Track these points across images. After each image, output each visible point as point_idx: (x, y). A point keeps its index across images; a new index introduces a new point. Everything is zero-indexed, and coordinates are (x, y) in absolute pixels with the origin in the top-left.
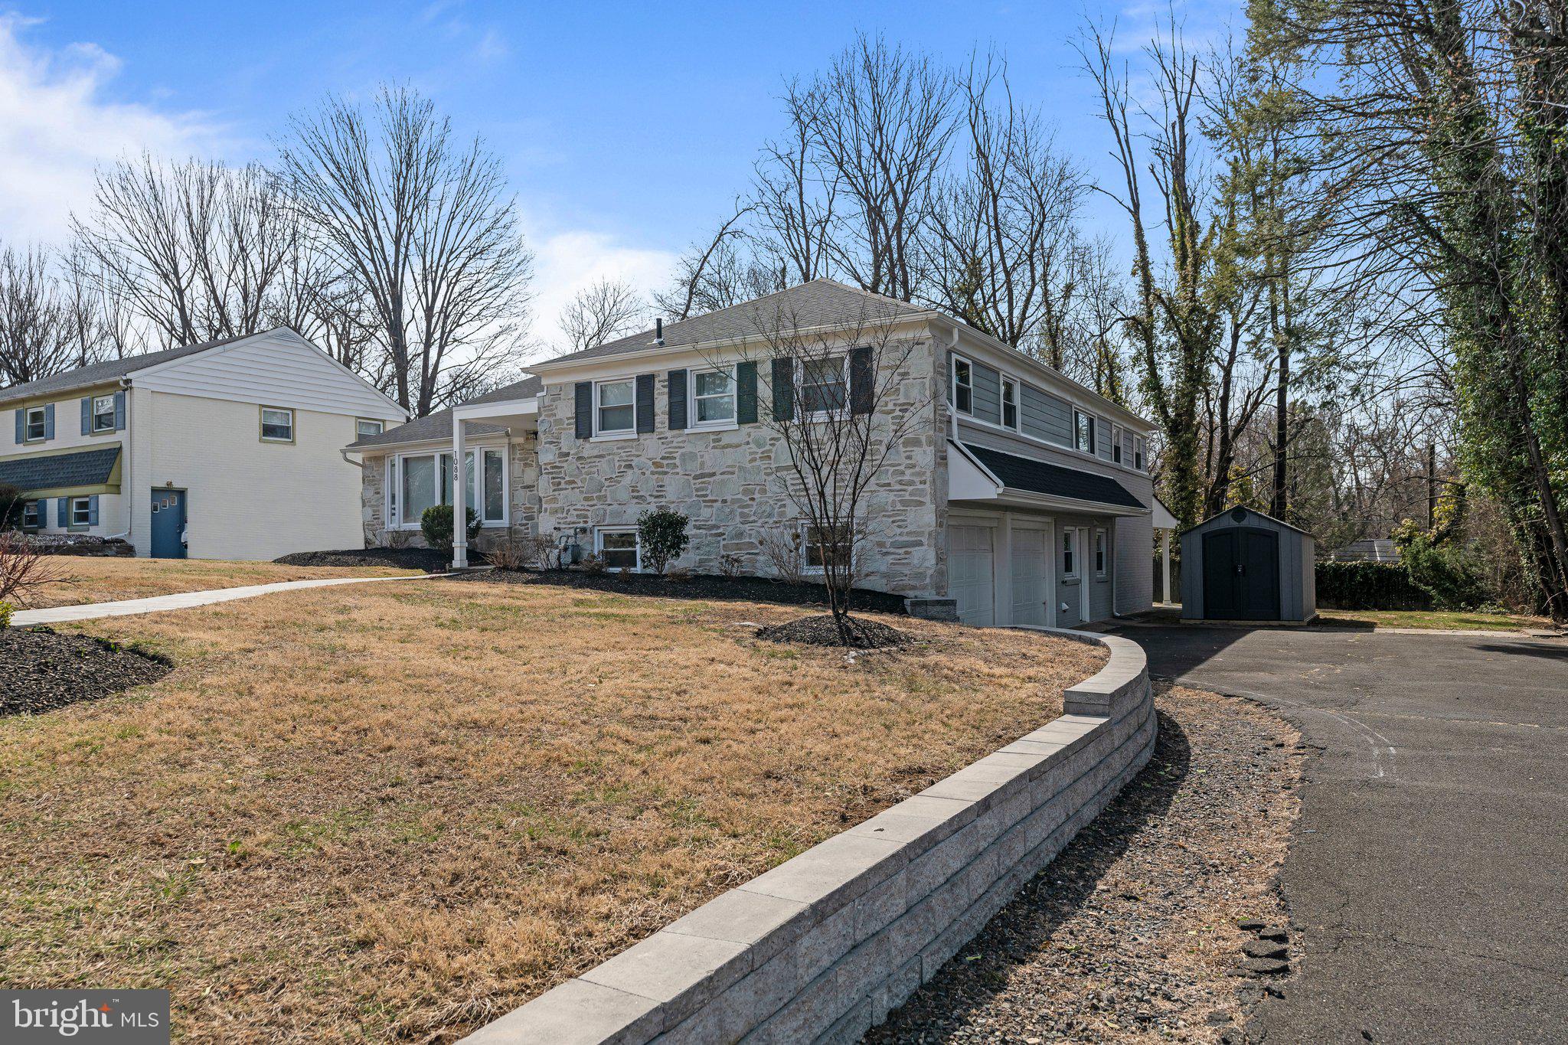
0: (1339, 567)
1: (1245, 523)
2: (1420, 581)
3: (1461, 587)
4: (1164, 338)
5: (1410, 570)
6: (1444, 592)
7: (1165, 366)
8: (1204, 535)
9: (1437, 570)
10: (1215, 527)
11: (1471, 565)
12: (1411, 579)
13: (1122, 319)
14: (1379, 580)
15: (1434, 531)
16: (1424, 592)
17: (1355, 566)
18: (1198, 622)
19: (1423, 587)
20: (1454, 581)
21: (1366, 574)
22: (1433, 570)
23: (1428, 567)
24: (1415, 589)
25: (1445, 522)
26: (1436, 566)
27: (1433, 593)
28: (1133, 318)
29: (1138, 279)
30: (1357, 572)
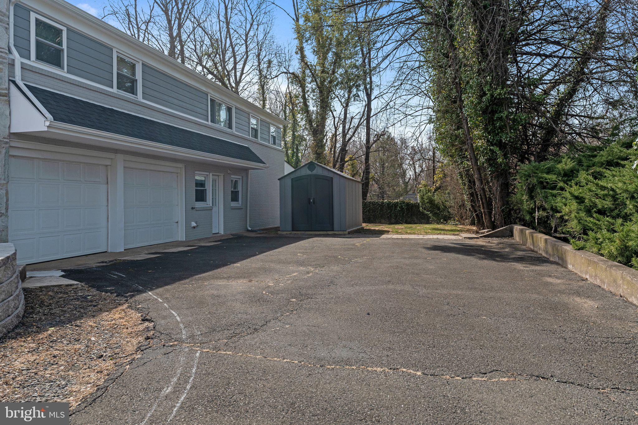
0: (390, 203)
1: (314, 172)
2: (425, 209)
3: (441, 212)
4: (310, 86)
5: (420, 204)
6: (435, 214)
7: (310, 101)
8: (292, 179)
9: (432, 204)
10: (298, 174)
11: (446, 201)
12: (421, 209)
13: (285, 73)
14: (408, 209)
15: (434, 187)
16: (426, 214)
17: (397, 202)
18: (288, 233)
19: (426, 212)
20: (439, 209)
21: (402, 206)
22: (430, 204)
23: (428, 202)
24: (423, 213)
25: (439, 182)
26: (431, 202)
27: (430, 215)
28: (293, 74)
29: (299, 56)
30: (398, 205)
